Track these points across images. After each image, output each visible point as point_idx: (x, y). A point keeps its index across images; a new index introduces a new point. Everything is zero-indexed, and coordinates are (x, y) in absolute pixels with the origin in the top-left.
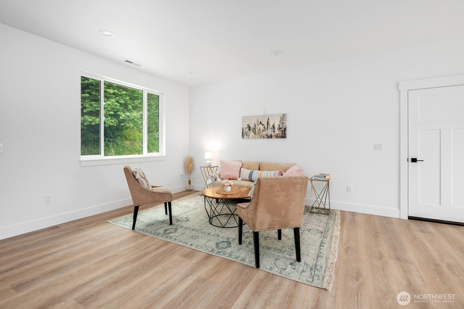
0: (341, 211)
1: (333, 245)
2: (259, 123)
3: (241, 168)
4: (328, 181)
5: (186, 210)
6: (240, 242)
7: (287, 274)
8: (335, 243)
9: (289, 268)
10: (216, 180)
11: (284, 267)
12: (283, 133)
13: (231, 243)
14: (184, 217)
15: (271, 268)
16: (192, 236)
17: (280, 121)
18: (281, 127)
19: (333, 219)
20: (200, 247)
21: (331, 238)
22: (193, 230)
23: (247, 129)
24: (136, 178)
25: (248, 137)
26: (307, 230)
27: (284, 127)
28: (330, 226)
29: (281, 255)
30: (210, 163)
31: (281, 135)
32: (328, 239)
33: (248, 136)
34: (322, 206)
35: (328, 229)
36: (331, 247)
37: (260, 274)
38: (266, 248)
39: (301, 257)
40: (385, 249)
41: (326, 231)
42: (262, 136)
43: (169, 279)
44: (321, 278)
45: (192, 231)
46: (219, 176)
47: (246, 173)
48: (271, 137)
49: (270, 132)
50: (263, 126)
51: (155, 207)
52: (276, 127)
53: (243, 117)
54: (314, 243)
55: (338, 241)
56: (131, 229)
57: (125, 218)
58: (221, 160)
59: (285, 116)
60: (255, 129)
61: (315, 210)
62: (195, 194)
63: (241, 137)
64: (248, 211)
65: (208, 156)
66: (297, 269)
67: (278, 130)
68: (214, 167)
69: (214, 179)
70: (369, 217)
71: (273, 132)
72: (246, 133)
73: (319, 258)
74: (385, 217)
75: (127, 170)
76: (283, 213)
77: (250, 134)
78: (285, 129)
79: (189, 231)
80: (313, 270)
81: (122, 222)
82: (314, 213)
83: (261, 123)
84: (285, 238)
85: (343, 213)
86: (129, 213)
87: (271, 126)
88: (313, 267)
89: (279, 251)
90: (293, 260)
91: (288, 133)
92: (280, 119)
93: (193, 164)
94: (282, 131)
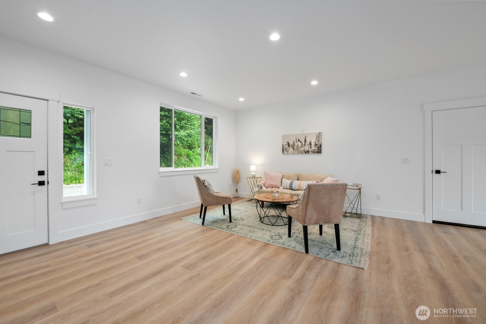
0: (371, 216)
1: (366, 240)
2: (297, 141)
3: (282, 178)
4: (360, 189)
5: (239, 212)
6: (290, 236)
7: (331, 258)
8: (368, 239)
9: (332, 254)
10: (261, 188)
11: (328, 254)
12: (319, 148)
13: (282, 237)
14: (239, 217)
15: (317, 254)
16: (249, 230)
17: (316, 138)
18: (317, 144)
19: (364, 222)
20: (258, 238)
21: (364, 235)
22: (249, 226)
23: (287, 146)
24: (205, 185)
25: (288, 153)
26: (343, 229)
27: (320, 144)
28: (363, 227)
29: (323, 245)
30: (255, 175)
31: (317, 150)
32: (362, 236)
33: (287, 151)
34: (354, 211)
35: (361, 229)
36: (364, 242)
37: (310, 257)
38: (311, 240)
39: (341, 248)
40: (411, 244)
41: (360, 230)
42: (300, 152)
43: (242, 257)
44: (358, 261)
45: (249, 228)
46: (264, 185)
47: (287, 182)
48: (308, 152)
49: (307, 148)
50: (301, 143)
51: (214, 209)
52: (313, 144)
53: (283, 136)
54: (350, 238)
55: (370, 238)
56: (201, 224)
57: (193, 217)
58: (265, 172)
59: (321, 134)
60: (293, 145)
61: (348, 215)
62: (242, 200)
63: (282, 152)
64: (299, 210)
65: (253, 168)
66: (338, 255)
67: (314, 146)
68: (258, 178)
69: (260, 187)
70: (397, 222)
71: (310, 148)
72: (286, 149)
73: (355, 249)
74: (411, 221)
75: (198, 179)
76: (327, 211)
77: (290, 150)
78: (321, 146)
79: (246, 227)
80: (351, 256)
81: (192, 219)
82: (348, 216)
83: (299, 140)
84: (325, 235)
85: (373, 217)
86: (195, 213)
87: (308, 143)
88: (351, 255)
89: (322, 243)
90: (335, 249)
91: (323, 148)
92: (316, 137)
93: (239, 175)
94: (318, 147)
